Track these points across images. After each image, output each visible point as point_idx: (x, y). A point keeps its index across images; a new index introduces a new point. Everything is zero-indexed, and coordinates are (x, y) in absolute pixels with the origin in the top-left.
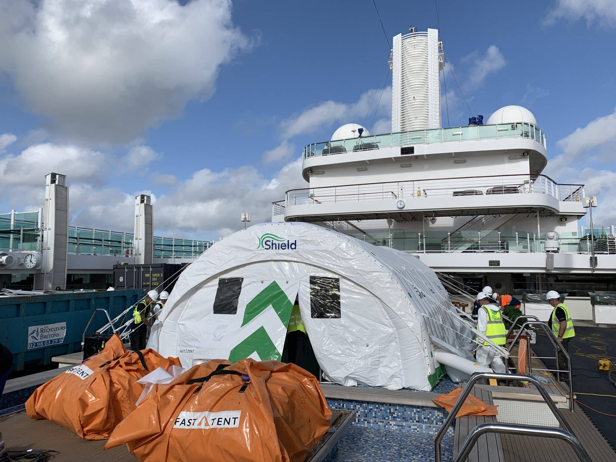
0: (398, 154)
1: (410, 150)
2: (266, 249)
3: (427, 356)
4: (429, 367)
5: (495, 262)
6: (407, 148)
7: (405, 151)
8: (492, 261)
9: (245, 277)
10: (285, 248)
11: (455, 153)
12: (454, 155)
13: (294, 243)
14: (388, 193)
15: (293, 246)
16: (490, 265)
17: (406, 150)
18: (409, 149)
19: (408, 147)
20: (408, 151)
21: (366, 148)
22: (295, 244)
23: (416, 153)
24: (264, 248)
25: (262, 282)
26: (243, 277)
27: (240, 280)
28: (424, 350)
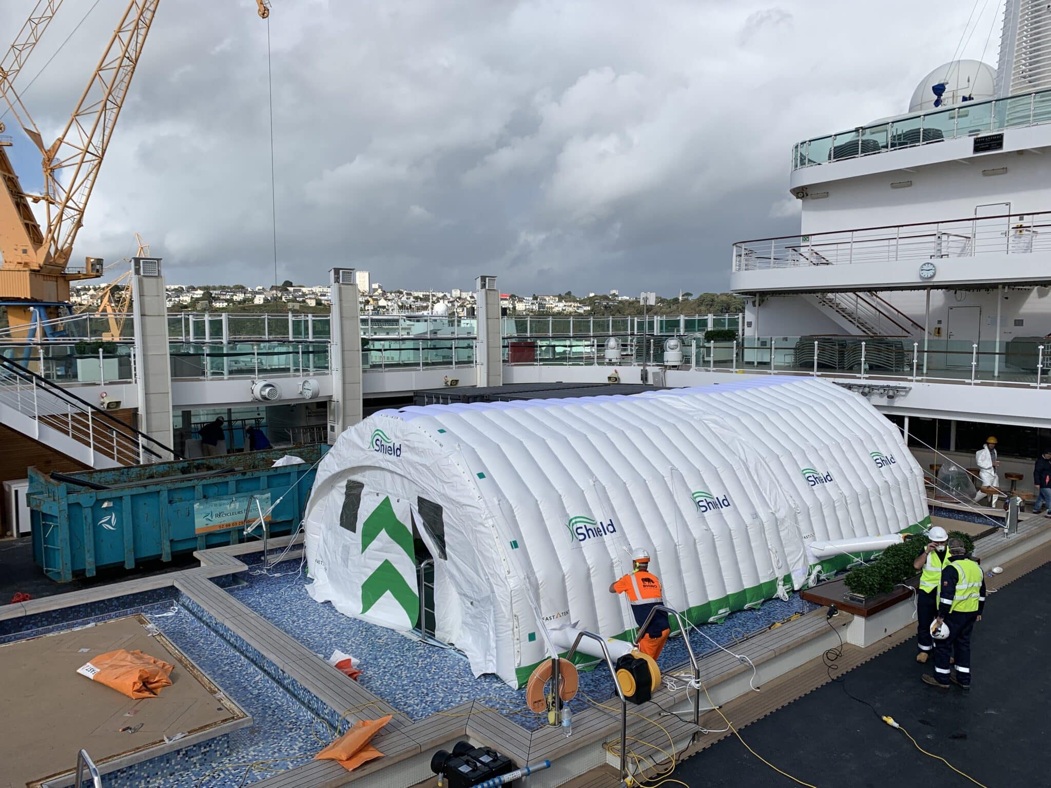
0: (969, 153)
1: (996, 141)
2: (375, 450)
3: (518, 639)
4: (519, 655)
6: (987, 137)
7: (982, 144)
10: (391, 453)
13: (399, 448)
15: (398, 452)
17: (985, 142)
18: (993, 140)
19: (990, 136)
20: (990, 145)
21: (906, 143)
22: (400, 450)
23: (1008, 146)
25: (378, 495)
26: (364, 483)
27: (361, 486)
28: (513, 630)
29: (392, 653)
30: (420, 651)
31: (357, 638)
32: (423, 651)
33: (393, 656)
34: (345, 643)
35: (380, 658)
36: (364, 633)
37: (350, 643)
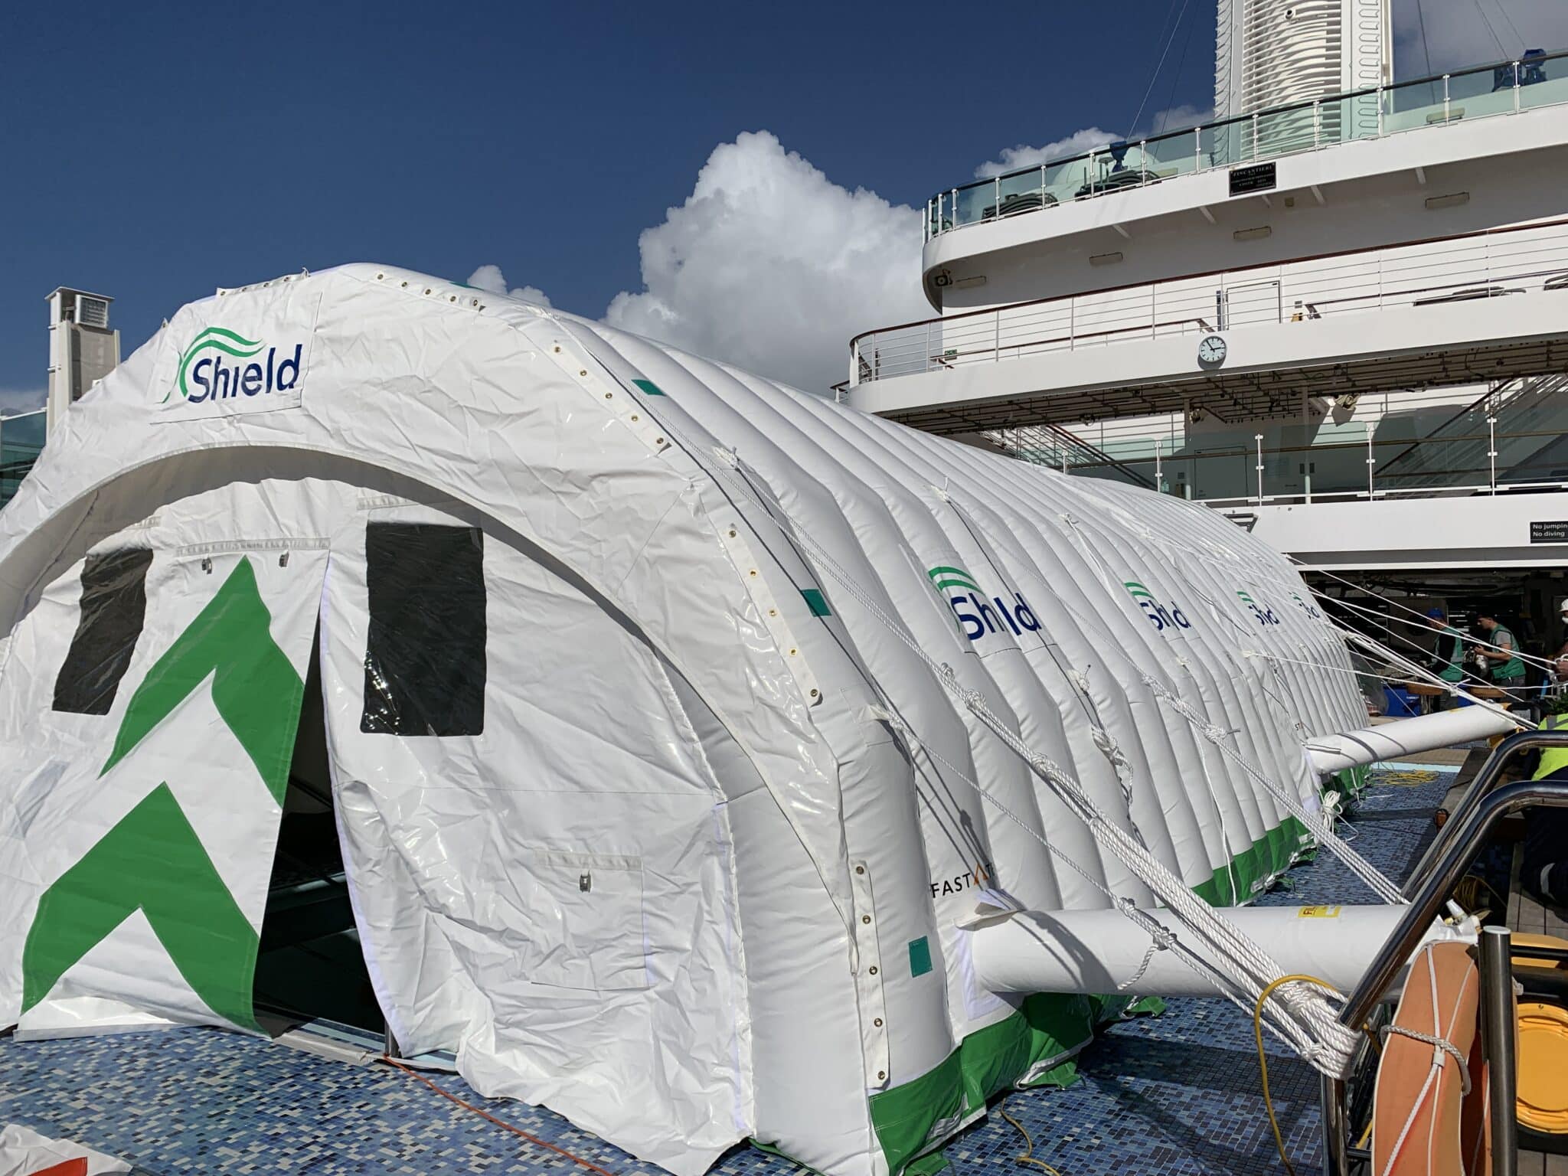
0: (1223, 195)
1: (1265, 175)
2: (192, 399)
3: (873, 970)
4: (884, 1038)
5: (1558, 527)
6: (1250, 169)
7: (1240, 181)
8: (1542, 524)
9: (157, 544)
10: (259, 388)
11: (1425, 168)
12: (1421, 175)
13: (293, 358)
14: (1185, 324)
15: (288, 374)
16: (1534, 539)
17: (1247, 176)
18: (1258, 173)
19: (1254, 168)
20: (1256, 180)
21: (1118, 186)
22: (295, 365)
23: (1284, 182)
24: (188, 396)
25: (206, 565)
26: (154, 543)
27: (141, 557)
28: (852, 930)
29: (272, 1120)
30: (390, 1097)
31: (113, 1083)
32: (401, 1096)
33: (281, 1128)
34: (57, 1107)
35: (224, 1142)
36: (142, 1062)
37: (79, 1105)
